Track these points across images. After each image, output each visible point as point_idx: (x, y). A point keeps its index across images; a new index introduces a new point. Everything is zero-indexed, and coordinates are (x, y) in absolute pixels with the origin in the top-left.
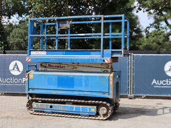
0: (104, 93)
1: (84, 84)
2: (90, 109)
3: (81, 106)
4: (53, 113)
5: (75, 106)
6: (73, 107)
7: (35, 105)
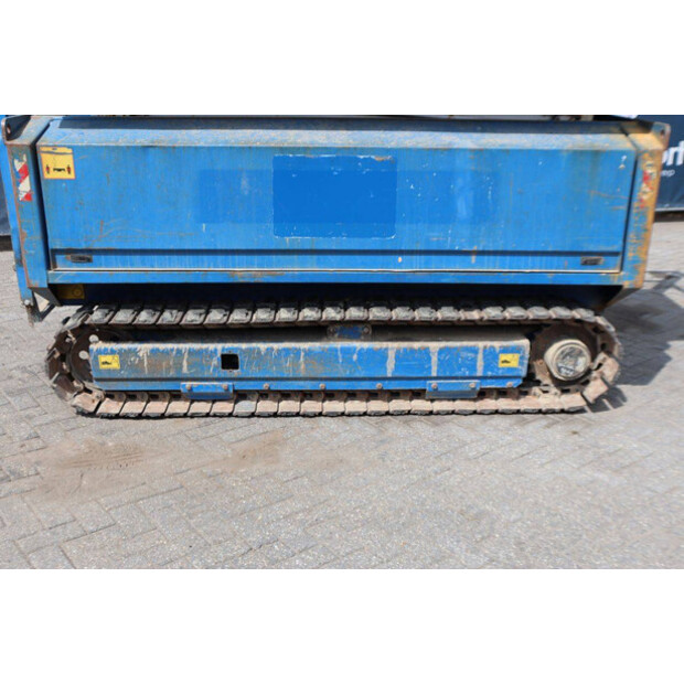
0: (590, 258)
1: (463, 208)
2: (491, 356)
3: (435, 346)
4: (240, 396)
5: (393, 347)
6: (383, 355)
7: (106, 356)
